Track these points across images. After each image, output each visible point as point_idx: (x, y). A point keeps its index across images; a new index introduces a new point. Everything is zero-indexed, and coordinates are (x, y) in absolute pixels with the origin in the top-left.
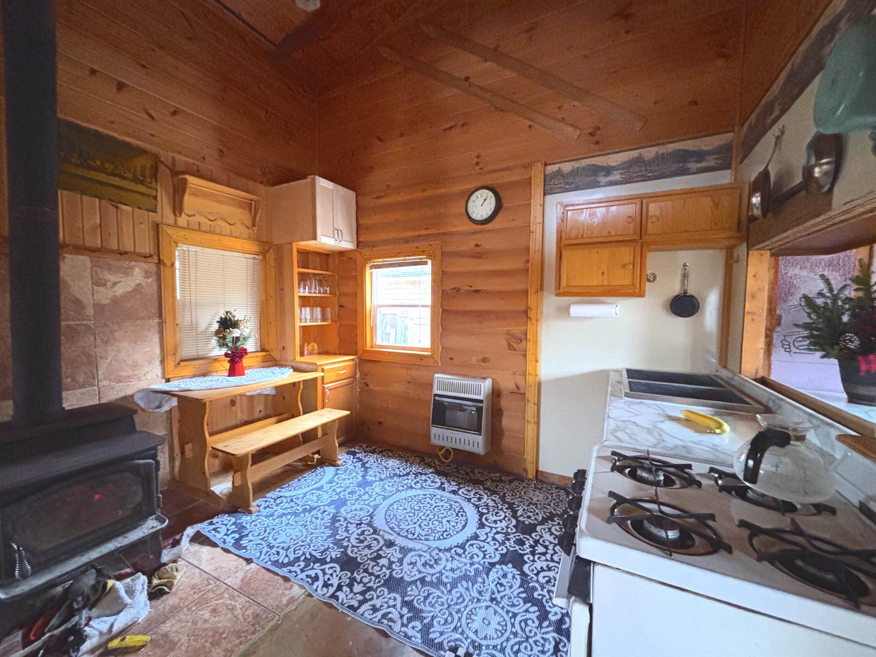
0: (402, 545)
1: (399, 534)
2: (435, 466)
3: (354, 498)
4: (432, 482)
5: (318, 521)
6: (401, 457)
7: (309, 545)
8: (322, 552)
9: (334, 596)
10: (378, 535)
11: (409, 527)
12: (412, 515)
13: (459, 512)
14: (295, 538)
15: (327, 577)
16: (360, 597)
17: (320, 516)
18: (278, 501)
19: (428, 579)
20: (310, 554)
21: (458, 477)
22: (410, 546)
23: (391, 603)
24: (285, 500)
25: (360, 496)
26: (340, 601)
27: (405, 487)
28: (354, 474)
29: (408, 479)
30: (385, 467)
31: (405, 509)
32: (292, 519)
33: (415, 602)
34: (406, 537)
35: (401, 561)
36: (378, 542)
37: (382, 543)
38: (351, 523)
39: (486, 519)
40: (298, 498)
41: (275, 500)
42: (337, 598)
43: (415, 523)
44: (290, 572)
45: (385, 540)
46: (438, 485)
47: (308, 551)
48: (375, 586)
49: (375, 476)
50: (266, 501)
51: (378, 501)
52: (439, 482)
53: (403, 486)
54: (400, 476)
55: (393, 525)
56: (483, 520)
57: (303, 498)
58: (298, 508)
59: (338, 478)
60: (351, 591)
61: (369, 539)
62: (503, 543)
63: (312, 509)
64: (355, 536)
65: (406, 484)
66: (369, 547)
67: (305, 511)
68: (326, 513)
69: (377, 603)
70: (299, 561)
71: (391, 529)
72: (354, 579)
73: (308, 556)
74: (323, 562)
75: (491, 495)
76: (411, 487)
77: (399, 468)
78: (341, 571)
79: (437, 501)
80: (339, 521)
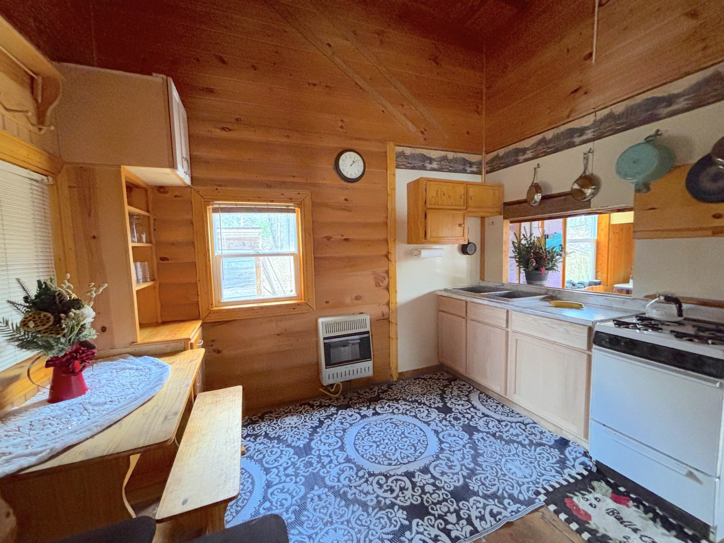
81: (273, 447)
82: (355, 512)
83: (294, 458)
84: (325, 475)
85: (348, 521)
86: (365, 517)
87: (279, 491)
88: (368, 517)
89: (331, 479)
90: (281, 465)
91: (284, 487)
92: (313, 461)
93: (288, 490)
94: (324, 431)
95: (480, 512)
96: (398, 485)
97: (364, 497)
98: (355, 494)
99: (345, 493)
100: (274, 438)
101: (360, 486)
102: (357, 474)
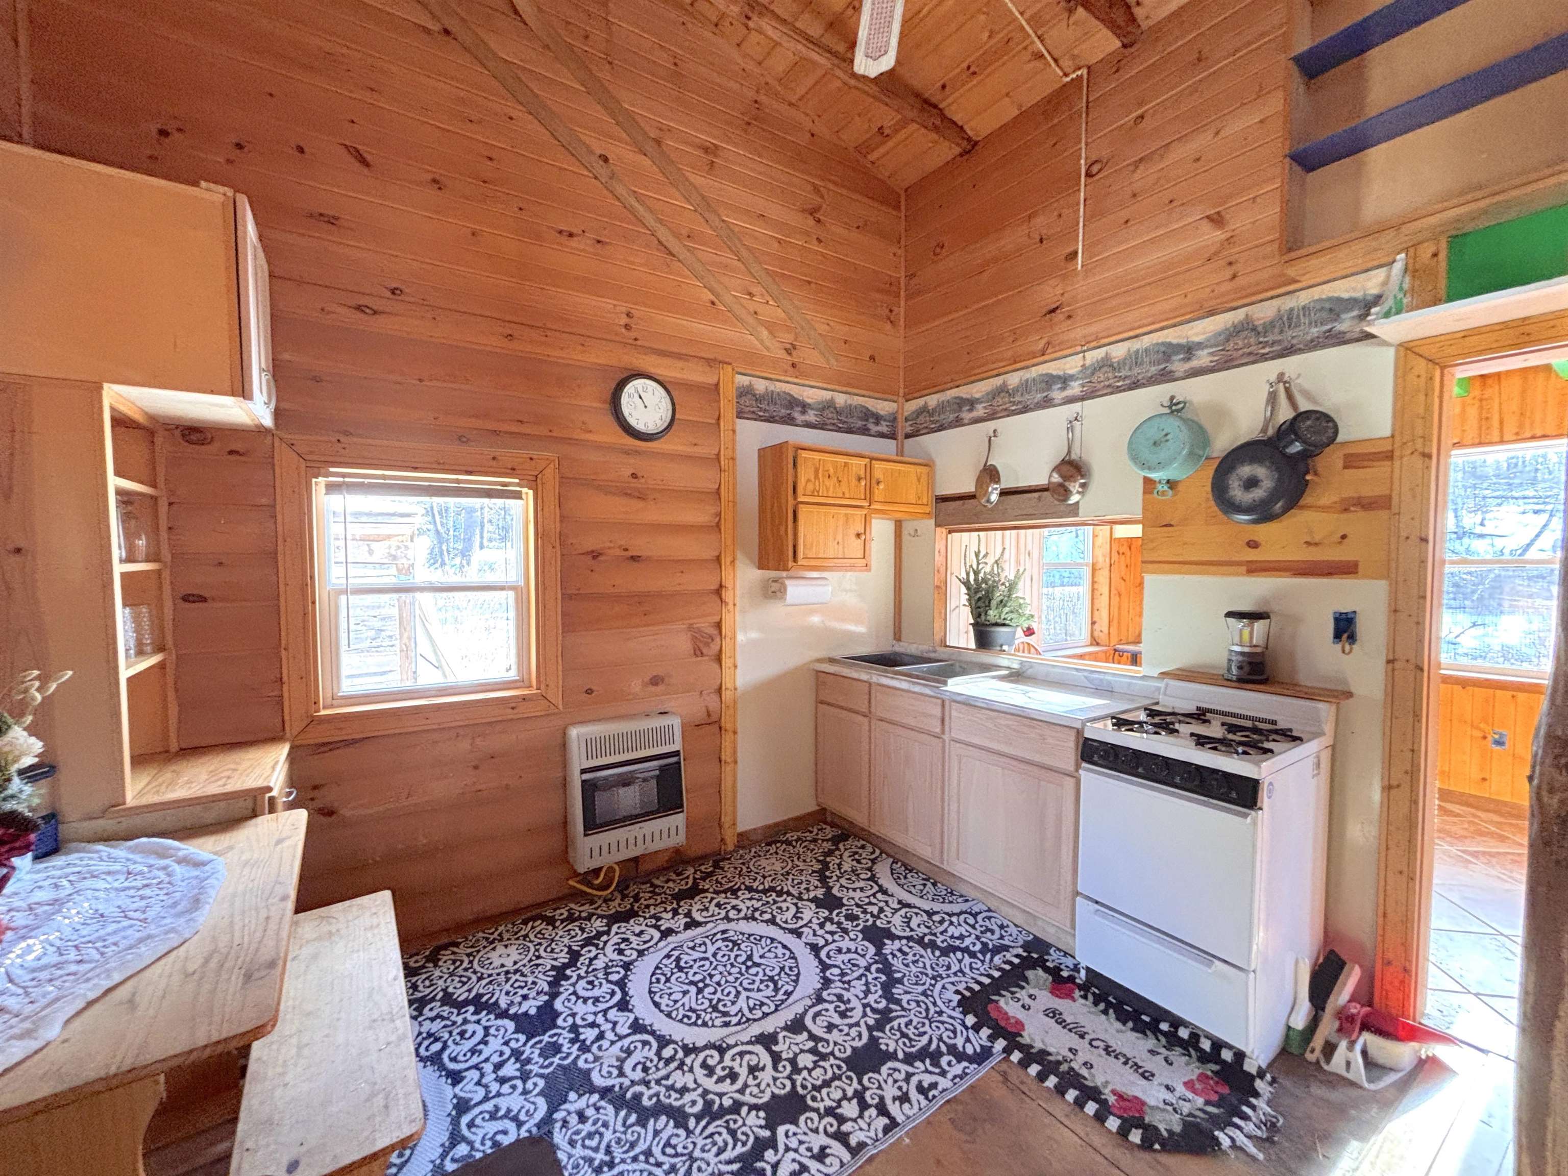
81: (465, 1021)
82: (661, 1131)
83: (517, 1040)
84: (591, 1066)
85: (648, 1153)
86: (681, 1140)
87: (487, 1116)
88: (688, 1137)
89: (604, 1073)
90: (487, 1060)
91: (497, 1108)
92: (561, 1041)
93: (509, 1110)
94: (582, 972)
95: (900, 1088)
96: (745, 1063)
97: (676, 1099)
98: (657, 1095)
99: (638, 1097)
100: (466, 1003)
101: (667, 1077)
102: (658, 1053)
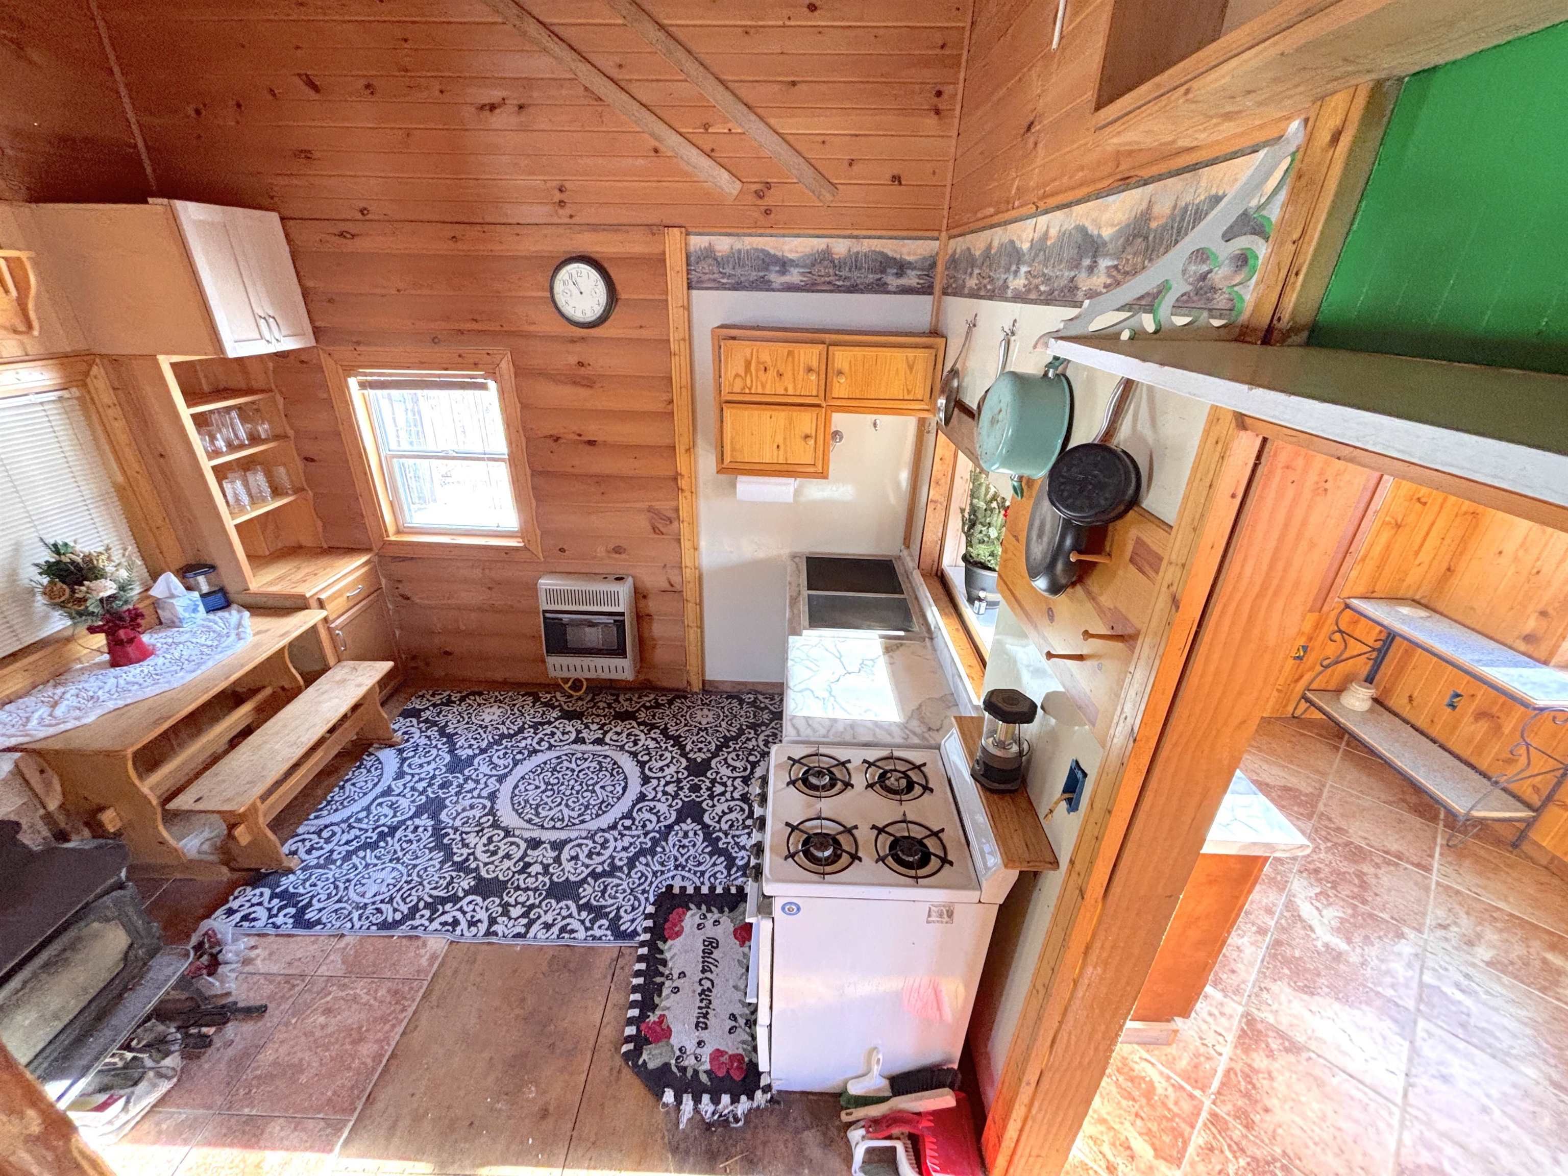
0: (553, 840)
1: (542, 827)
2: (560, 705)
3: (453, 792)
4: (563, 733)
5: (414, 846)
6: (501, 702)
7: (421, 884)
8: (447, 887)
9: (488, 933)
10: (514, 836)
11: (552, 813)
12: (549, 793)
13: (613, 769)
14: (393, 881)
15: (468, 916)
16: (524, 921)
17: (411, 836)
18: (325, 834)
19: (599, 869)
20: (431, 896)
21: (598, 716)
22: (563, 838)
23: (564, 913)
24: (335, 828)
25: (460, 786)
26: (500, 934)
27: (526, 752)
28: (434, 752)
29: (525, 738)
30: (481, 726)
31: (537, 787)
32: (370, 856)
33: (592, 901)
34: (554, 827)
35: (557, 860)
36: (518, 846)
37: (523, 845)
38: (467, 833)
39: (650, 769)
40: (359, 820)
41: (319, 833)
42: (496, 934)
43: (560, 804)
44: (414, 928)
45: (526, 840)
46: (573, 736)
47: (426, 893)
48: (537, 902)
49: (470, 746)
50: (303, 840)
51: (491, 786)
52: (573, 730)
53: (520, 752)
54: (511, 736)
55: (529, 816)
56: (647, 771)
57: (367, 817)
58: (369, 834)
59: (410, 766)
60: (510, 919)
61: (503, 847)
62: (675, 796)
63: (393, 830)
64: (480, 848)
65: (525, 748)
66: (508, 856)
67: (382, 836)
68: (421, 829)
69: (549, 918)
70: (418, 910)
71: (529, 821)
72: (508, 904)
73: (430, 900)
74: (455, 899)
75: (649, 731)
76: (535, 752)
77: (503, 723)
78: (484, 900)
79: (579, 762)
80: (447, 834)
